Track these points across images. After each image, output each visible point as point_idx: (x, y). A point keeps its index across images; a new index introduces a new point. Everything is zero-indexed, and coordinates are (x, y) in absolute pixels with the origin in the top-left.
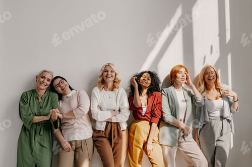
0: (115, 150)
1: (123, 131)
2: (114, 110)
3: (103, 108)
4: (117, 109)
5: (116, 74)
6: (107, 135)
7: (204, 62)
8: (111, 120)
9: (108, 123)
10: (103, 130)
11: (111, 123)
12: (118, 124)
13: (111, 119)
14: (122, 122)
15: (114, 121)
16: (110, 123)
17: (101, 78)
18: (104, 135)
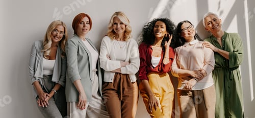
0: (123, 106)
1: (133, 83)
2: (124, 61)
3: (112, 57)
4: (127, 60)
5: (126, 26)
6: (116, 87)
7: (219, 8)
8: (121, 71)
9: (117, 73)
10: (112, 81)
11: (120, 74)
12: (127, 76)
13: (120, 69)
14: (132, 74)
15: (123, 72)
16: (118, 75)
17: (111, 30)
18: (112, 87)
